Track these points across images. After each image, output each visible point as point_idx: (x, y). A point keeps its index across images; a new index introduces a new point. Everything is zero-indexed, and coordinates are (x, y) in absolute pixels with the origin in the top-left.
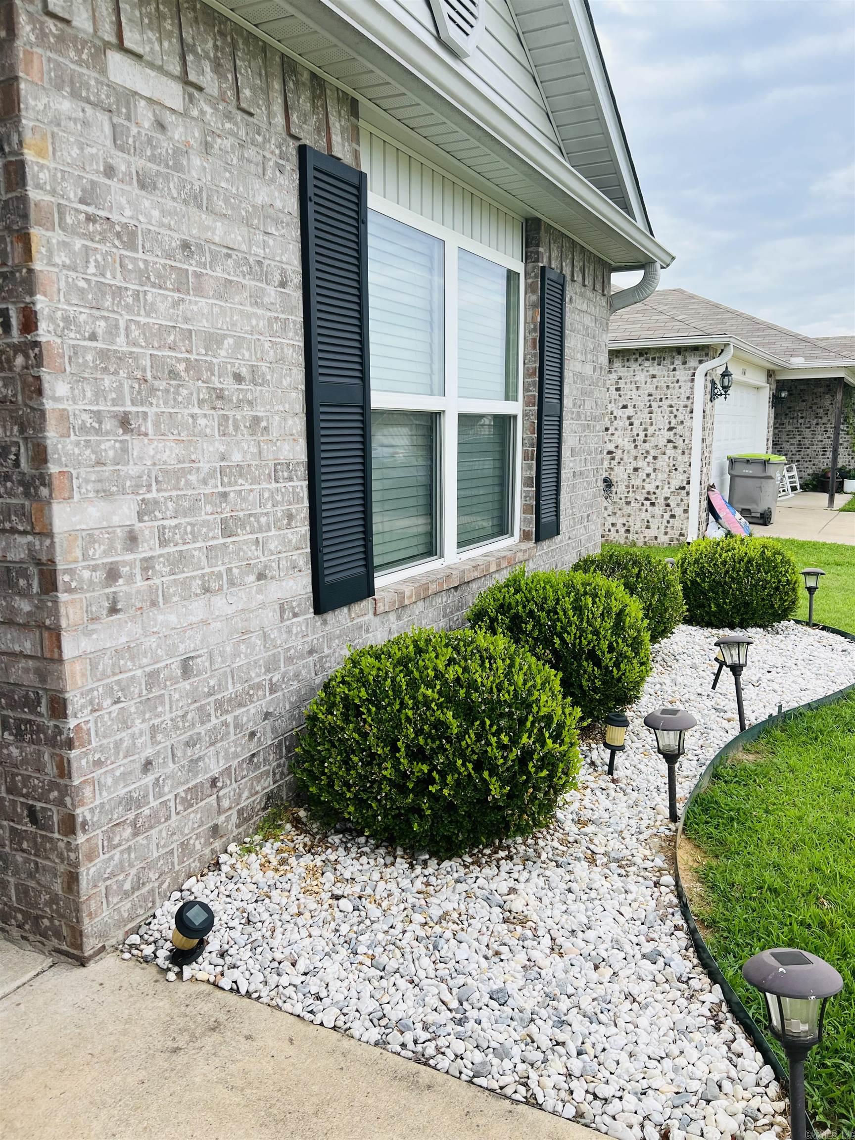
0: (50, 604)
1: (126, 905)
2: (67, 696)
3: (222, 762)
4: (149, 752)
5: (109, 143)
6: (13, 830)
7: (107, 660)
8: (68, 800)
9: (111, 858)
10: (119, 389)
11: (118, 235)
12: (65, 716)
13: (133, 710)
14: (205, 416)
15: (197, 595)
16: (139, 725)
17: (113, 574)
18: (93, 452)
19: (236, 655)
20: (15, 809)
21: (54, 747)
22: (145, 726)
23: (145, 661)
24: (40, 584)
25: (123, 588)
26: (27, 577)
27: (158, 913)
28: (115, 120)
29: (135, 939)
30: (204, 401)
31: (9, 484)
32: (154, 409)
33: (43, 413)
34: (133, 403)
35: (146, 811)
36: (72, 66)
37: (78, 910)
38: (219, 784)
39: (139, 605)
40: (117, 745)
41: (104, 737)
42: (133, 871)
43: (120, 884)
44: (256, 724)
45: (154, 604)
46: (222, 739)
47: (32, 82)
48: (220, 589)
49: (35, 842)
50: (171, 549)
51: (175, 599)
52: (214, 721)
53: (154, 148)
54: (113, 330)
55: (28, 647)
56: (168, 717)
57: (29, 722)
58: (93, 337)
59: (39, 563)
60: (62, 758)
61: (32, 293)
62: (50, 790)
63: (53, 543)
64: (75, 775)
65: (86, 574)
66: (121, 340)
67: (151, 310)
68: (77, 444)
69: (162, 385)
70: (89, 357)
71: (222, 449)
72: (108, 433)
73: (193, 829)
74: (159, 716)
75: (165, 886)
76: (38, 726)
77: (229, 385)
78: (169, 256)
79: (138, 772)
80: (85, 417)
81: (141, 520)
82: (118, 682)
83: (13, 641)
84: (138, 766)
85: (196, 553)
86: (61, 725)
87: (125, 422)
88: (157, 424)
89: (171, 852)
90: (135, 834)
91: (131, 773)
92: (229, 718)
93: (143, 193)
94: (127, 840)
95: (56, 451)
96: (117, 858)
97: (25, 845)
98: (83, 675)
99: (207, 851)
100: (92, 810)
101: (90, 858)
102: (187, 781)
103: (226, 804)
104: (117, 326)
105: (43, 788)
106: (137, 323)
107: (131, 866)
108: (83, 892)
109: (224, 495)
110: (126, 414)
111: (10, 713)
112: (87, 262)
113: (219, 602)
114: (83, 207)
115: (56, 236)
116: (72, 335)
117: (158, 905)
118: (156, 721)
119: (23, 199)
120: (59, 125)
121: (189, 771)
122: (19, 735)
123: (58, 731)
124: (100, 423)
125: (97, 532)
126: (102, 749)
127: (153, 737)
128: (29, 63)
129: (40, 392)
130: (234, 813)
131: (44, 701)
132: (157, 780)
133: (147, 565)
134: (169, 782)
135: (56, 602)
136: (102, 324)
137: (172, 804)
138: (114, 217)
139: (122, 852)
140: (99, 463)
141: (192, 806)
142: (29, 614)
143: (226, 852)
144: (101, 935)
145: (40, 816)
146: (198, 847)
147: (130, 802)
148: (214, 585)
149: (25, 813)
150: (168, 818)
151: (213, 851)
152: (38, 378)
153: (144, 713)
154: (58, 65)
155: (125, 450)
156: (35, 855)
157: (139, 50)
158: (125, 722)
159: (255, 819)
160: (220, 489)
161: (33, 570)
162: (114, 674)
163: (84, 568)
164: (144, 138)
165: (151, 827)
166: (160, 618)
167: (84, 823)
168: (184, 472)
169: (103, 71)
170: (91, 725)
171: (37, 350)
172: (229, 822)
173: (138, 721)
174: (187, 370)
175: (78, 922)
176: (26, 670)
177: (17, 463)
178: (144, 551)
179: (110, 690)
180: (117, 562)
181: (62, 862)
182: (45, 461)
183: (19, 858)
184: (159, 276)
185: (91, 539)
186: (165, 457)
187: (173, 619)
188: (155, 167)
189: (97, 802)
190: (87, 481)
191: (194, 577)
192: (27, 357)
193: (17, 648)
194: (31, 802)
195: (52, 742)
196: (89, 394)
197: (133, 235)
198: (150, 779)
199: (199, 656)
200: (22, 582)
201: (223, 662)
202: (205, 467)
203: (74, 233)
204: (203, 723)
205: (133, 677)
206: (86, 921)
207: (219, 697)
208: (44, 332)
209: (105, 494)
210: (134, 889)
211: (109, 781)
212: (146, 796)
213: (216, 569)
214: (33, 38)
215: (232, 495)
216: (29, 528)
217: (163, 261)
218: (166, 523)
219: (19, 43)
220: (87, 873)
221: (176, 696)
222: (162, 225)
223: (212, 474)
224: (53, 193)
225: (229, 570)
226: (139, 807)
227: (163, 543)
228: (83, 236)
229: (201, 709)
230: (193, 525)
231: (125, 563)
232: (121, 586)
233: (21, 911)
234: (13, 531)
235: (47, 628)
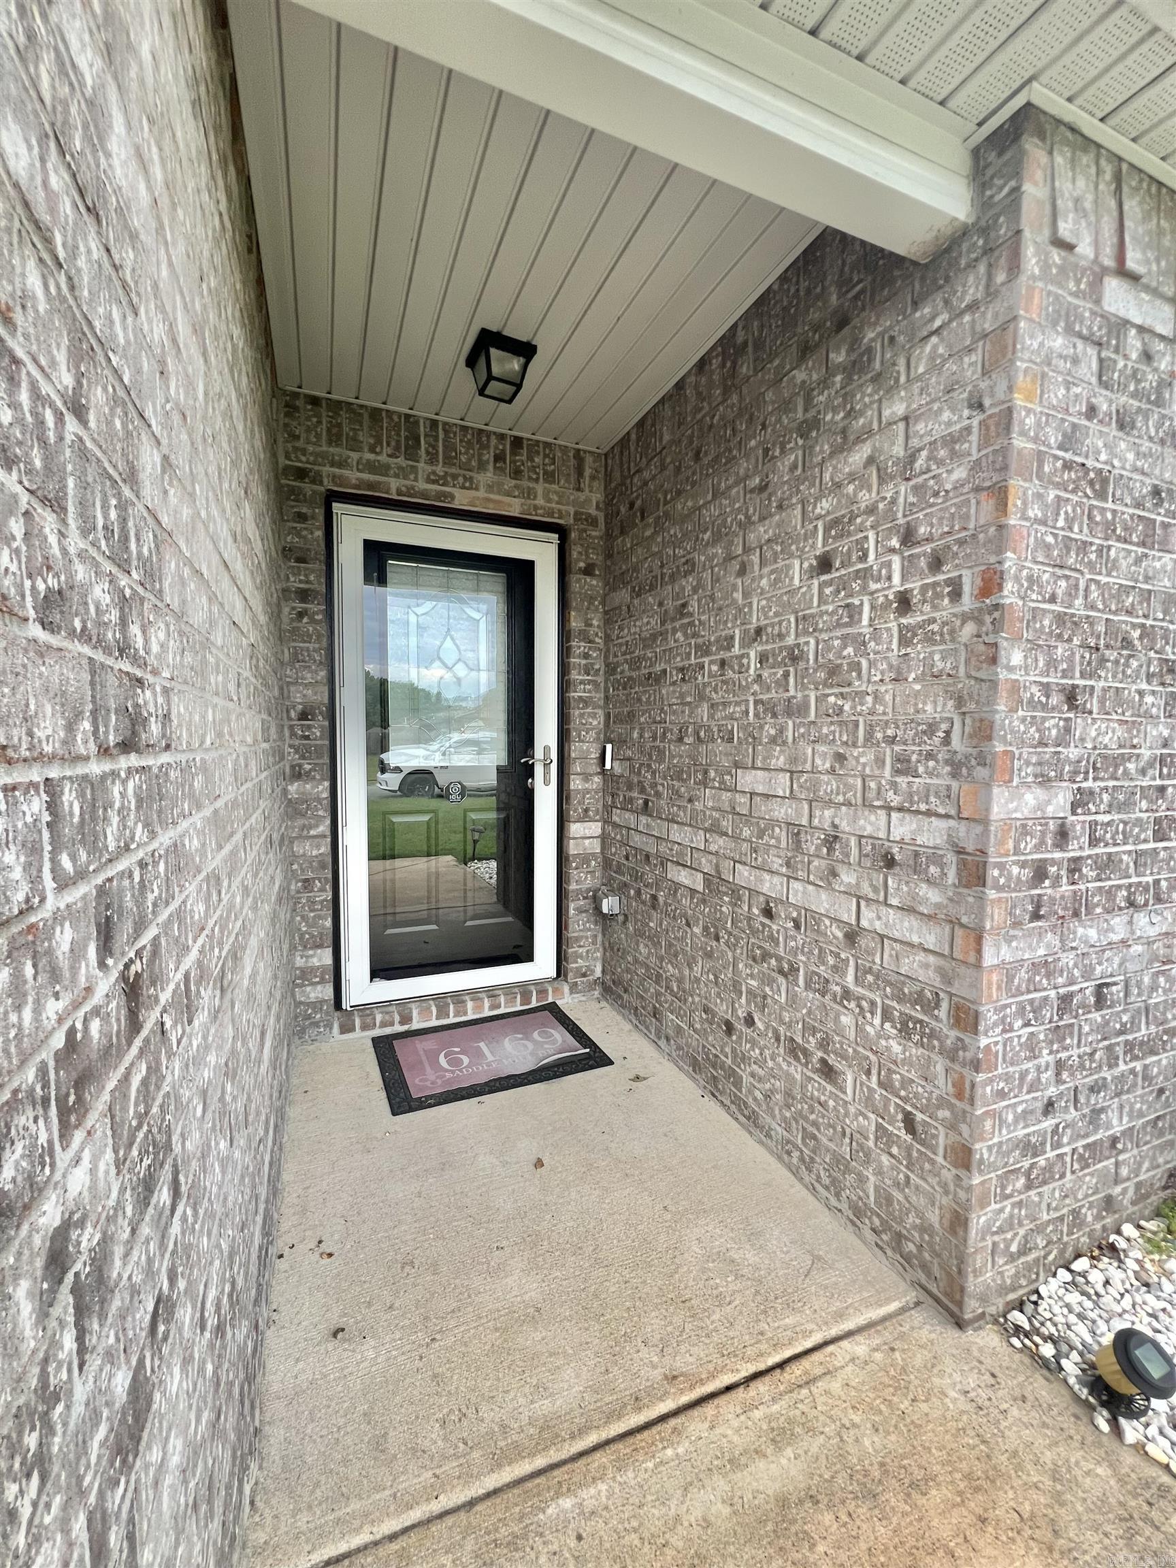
0: (971, 899)
1: (1010, 1270)
2: (982, 1009)
3: (1125, 1119)
4: (1052, 1091)
5: (1094, 380)
6: (879, 1127)
7: (1023, 974)
8: (964, 1128)
9: (1002, 1210)
10: (1070, 660)
11: (1091, 483)
12: (976, 1032)
13: (1042, 1037)
14: (1153, 693)
15: (1120, 909)
16: (1046, 1058)
17: (1040, 873)
18: (1038, 730)
19: (1154, 988)
20: (886, 1106)
21: (953, 1060)
22: (1051, 1059)
23: (1060, 980)
24: (959, 874)
25: (1049, 891)
26: (942, 866)
27: (1043, 1290)
28: (1103, 355)
29: (1017, 1317)
30: (1153, 675)
31: (931, 764)
32: (1102, 684)
33: (994, 684)
34: (1082, 676)
35: (1041, 1161)
36: (1070, 299)
37: (961, 1260)
38: (1120, 1146)
39: (1061, 913)
40: (1023, 1075)
41: (1012, 1064)
42: (1022, 1232)
43: (1008, 1243)
44: (1166, 1079)
45: (1076, 914)
46: (1128, 1092)
47: (1031, 320)
48: (1146, 904)
49: (909, 1155)
50: (1100, 850)
51: (1098, 910)
52: (1122, 1067)
53: (1138, 381)
54: (1071, 593)
55: (930, 941)
56: (1075, 1052)
57: (921, 1022)
58: (1053, 599)
59: (960, 851)
60: (962, 1077)
61: (1000, 551)
62: (938, 1107)
63: (986, 831)
64: (978, 1103)
65: (1015, 870)
66: (1079, 602)
67: (1112, 567)
68: (1023, 720)
69: (1112, 655)
70: (1046, 622)
71: (1166, 733)
72: (1053, 709)
73: (1087, 1196)
74: (1066, 1049)
75: (1051, 1257)
76: (932, 1029)
78: (1139, 505)
79: (1039, 1111)
80: (1035, 689)
81: (1074, 813)
82: (1031, 1002)
83: (911, 930)
84: (1039, 1105)
85: (1125, 857)
86: (967, 1040)
87: (1071, 697)
88: (1102, 702)
89: (1061, 1219)
90: (1028, 1187)
91: (1032, 1112)
92: (1138, 1065)
93: (1120, 434)
94: (1020, 1193)
95: (1003, 727)
96: (1008, 1210)
97: (895, 1150)
98: (999, 988)
99: (1098, 1226)
100: (990, 1148)
101: (984, 1204)
102: (1087, 1135)
103: (1124, 1172)
104: (1076, 586)
105: (929, 1100)
106: (1097, 582)
107: (1021, 1224)
108: (971, 1242)
109: (1162, 790)
110: (1074, 687)
111: (894, 1004)
112: (1058, 514)
113: (1141, 919)
114: (1061, 453)
115: (1034, 487)
116: (1034, 597)
117: (1042, 1278)
118: (1063, 1055)
119: (1005, 451)
120: (1049, 364)
121: (1090, 1123)
122: (905, 1031)
123: (961, 1045)
124: (1048, 697)
125: (1030, 823)
126: (1008, 1078)
127: (1058, 1074)
128: (1030, 298)
129: (994, 660)
130: (1130, 1185)
131: (945, 1005)
132: (1057, 1126)
133: (1075, 866)
134: (1069, 1131)
135: (981, 898)
136: (1063, 583)
137: (1068, 1159)
138: (1090, 463)
139: (1013, 1205)
140: (1042, 743)
141: (1088, 1166)
142: (938, 906)
143: (1119, 1232)
144: (984, 1299)
145: (920, 1129)
146: (1090, 1218)
147: (1030, 1148)
148: (1140, 900)
149: (900, 1117)
150: (1063, 1176)
151: (1104, 1228)
152: (996, 645)
153: (1052, 1043)
154: (1057, 297)
155: (1068, 730)
156: (907, 1167)
157: (1140, 269)
158: (1032, 1050)
159: (1153, 1198)
160: (1158, 782)
161: (951, 858)
162: (1029, 992)
163: (1014, 863)
164: (1129, 372)
165: (1045, 1183)
166: (1080, 931)
167: (981, 1161)
168: (1125, 759)
169: (1098, 302)
170: (1000, 1047)
171: (996, 615)
172: (1124, 1193)
173: (1045, 1052)
174: (1141, 638)
175: (960, 1272)
176: (926, 966)
177: (947, 740)
178: (1073, 851)
179: (1021, 1011)
180: (1046, 860)
181: (947, 1193)
182: (989, 738)
183: (885, 1159)
184: (1125, 529)
185: (1025, 831)
186: (1106, 740)
187: (1092, 933)
188: (1136, 403)
189: (996, 1140)
190: (1028, 763)
191: (1119, 887)
192: (980, 622)
193: (915, 939)
194: (909, 1108)
195: (952, 1055)
196: (1041, 664)
197: (1105, 482)
198: (1048, 1124)
199: (1115, 984)
200: (933, 869)
201: (1139, 995)
202: (1146, 753)
203: (1051, 482)
204: (1110, 1067)
205: (1046, 998)
206: (971, 1278)
207: (1130, 1037)
208: (1010, 594)
209: (1044, 781)
210: (1023, 1251)
211: (1010, 1117)
212: (1043, 1144)
213: (1144, 879)
214: (1037, 271)
215: (1170, 790)
216: (953, 812)
217: (1131, 511)
218: (1100, 818)
219: (1023, 278)
220: (979, 1220)
221: (1086, 1029)
222: (1135, 469)
223: (1151, 764)
224: (1035, 440)
225: (1157, 882)
226: (1035, 1155)
227: (1094, 842)
228: (1057, 486)
229: (1109, 1048)
230: (1125, 823)
231: (1053, 862)
232: (1046, 889)
233: (878, 1216)
234: (929, 813)
235: (962, 925)
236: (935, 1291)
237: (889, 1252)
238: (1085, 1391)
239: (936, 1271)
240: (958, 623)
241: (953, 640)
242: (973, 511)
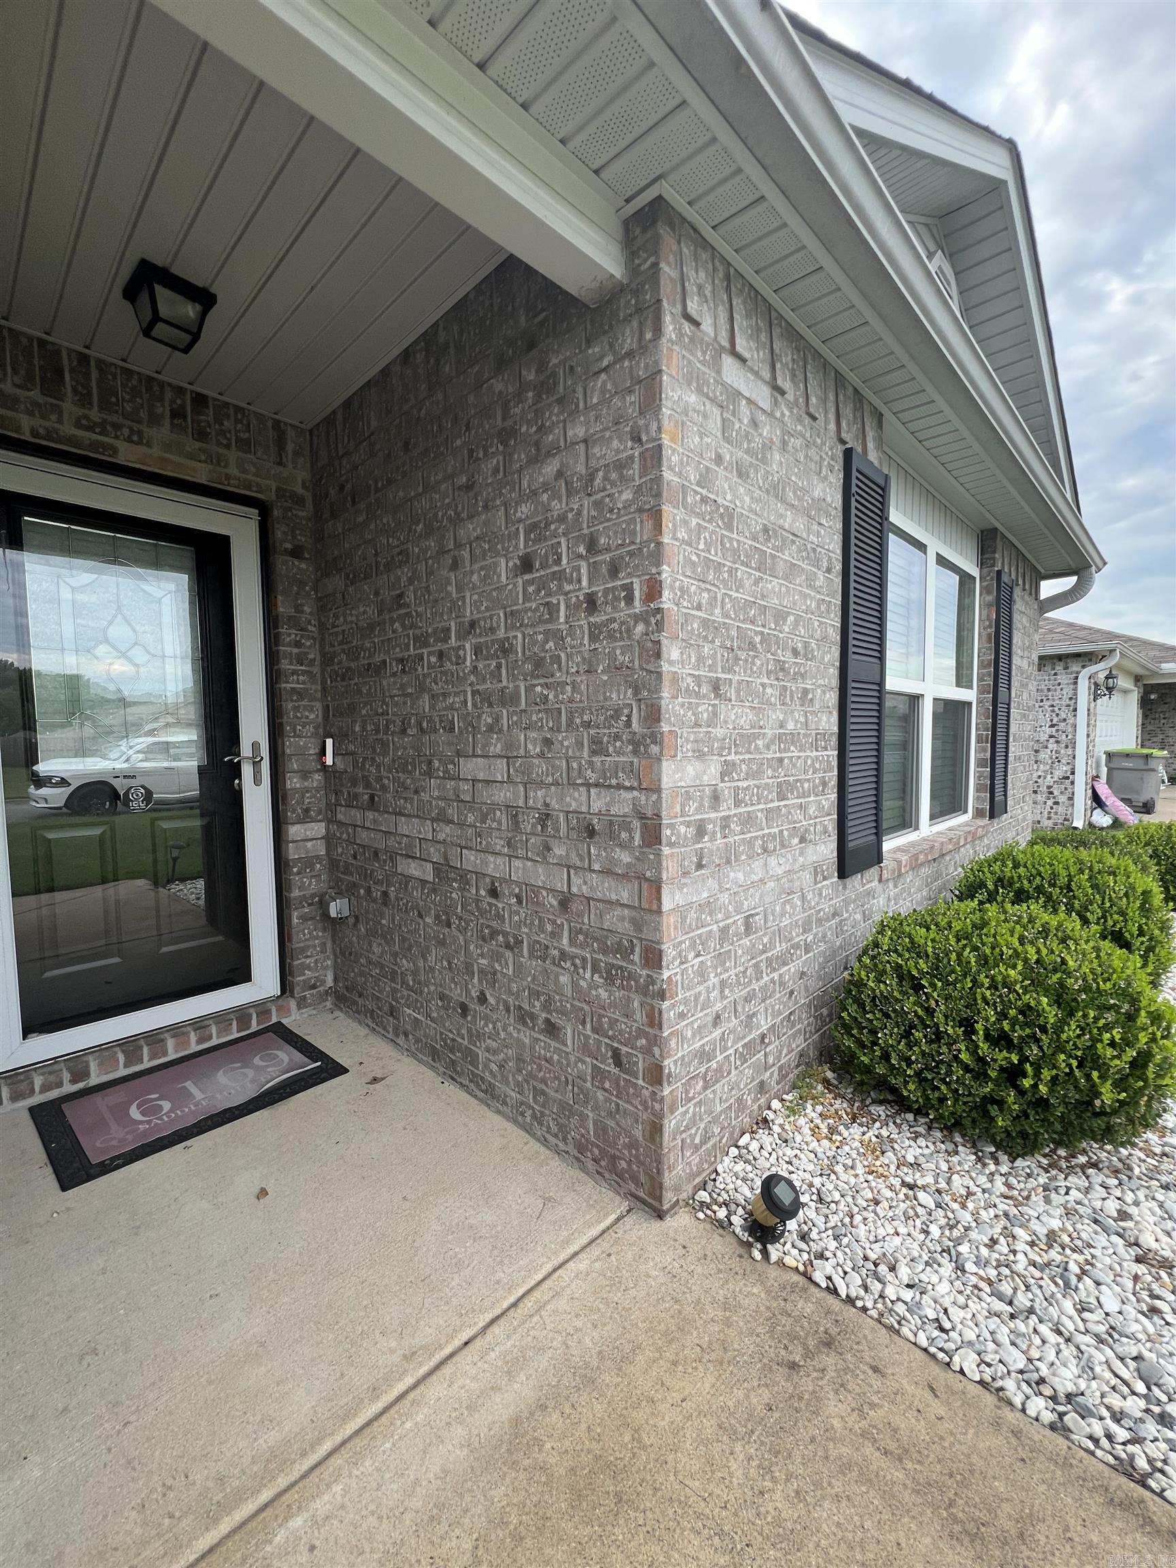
0: (652, 857)
1: (695, 1160)
2: (664, 947)
3: (769, 1019)
4: (718, 1006)
5: (719, 434)
6: (594, 1067)
7: (693, 915)
8: (656, 1050)
9: (687, 1112)
10: (714, 657)
11: (721, 516)
12: (660, 968)
13: (709, 964)
14: (771, 685)
15: (758, 855)
16: (713, 980)
17: (701, 832)
18: (694, 714)
19: (782, 915)
20: (599, 1049)
21: (645, 996)
22: (716, 980)
23: (720, 916)
24: (642, 837)
25: (708, 845)
26: (630, 831)
27: (720, 1169)
28: (725, 415)
29: (703, 1196)
30: (771, 671)
31: (618, 744)
32: (737, 677)
33: (659, 675)
34: (723, 672)
35: (714, 1065)
36: (699, 365)
37: (659, 1162)
38: (767, 1041)
39: (717, 862)
40: (697, 997)
41: (688, 990)
42: (702, 1126)
43: (693, 1137)
44: (794, 983)
45: (728, 862)
46: (770, 997)
47: (671, 376)
48: (775, 850)
49: (618, 1085)
50: (741, 810)
51: (743, 857)
52: (766, 978)
53: (749, 442)
54: (712, 603)
55: (625, 897)
56: (733, 972)
57: (621, 967)
58: (699, 608)
59: (643, 817)
60: (653, 1007)
61: (658, 564)
62: (637, 1038)
63: (660, 797)
64: (665, 1026)
65: (683, 829)
66: (717, 611)
67: (740, 586)
68: (683, 705)
69: (743, 655)
70: (695, 626)
71: (781, 718)
72: (704, 696)
73: (747, 1084)
74: (726, 971)
75: (724, 1141)
76: (629, 972)
77: (788, 658)
78: (754, 539)
79: (710, 1025)
80: (689, 680)
81: (723, 781)
82: (700, 936)
83: (610, 889)
84: (710, 1019)
85: (759, 814)
86: (655, 976)
87: (716, 687)
88: (738, 691)
89: (730, 1107)
90: (705, 1088)
91: (705, 1026)
92: (775, 975)
93: (739, 481)
94: (700, 1094)
95: (667, 711)
96: (691, 1110)
97: (607, 1085)
98: (676, 928)
99: (756, 1107)
100: (675, 1062)
101: (673, 1110)
102: (744, 1037)
103: (771, 1060)
104: (716, 597)
105: (630, 1033)
106: (730, 596)
107: (701, 1120)
108: (665, 1144)
109: (781, 760)
110: (718, 679)
111: (601, 957)
112: (699, 539)
113: (773, 861)
114: (699, 489)
115: (680, 514)
116: (685, 604)
117: (718, 1160)
118: (725, 976)
119: (658, 480)
120: (687, 415)
121: (746, 1026)
122: (610, 979)
123: (651, 981)
124: (699, 687)
125: (692, 790)
126: (685, 1002)
127: (722, 992)
128: (670, 358)
129: (658, 655)
130: (775, 1068)
131: (637, 949)
132: (723, 1033)
133: (725, 822)
134: (731, 1036)
135: (658, 855)
136: (705, 595)
137: (732, 1059)
138: (720, 500)
139: (695, 1105)
140: (697, 725)
141: (746, 1061)
142: (629, 865)
143: (769, 1108)
144: (677, 1189)
145: (624, 1060)
146: (749, 1102)
147: (704, 1055)
148: (771, 846)
149: (610, 1054)
150: (729, 1073)
151: (760, 1107)
152: (659, 642)
153: (716, 968)
154: (690, 362)
155: (715, 714)
156: (617, 1096)
157: (746, 355)
158: (702, 976)
159: (791, 1076)
160: (778, 755)
161: (636, 824)
162: (698, 928)
163: (681, 823)
164: (743, 433)
165: (717, 1082)
166: (732, 874)
167: (670, 1075)
168: (755, 737)
169: (719, 372)
170: (679, 977)
171: (659, 617)
172: (771, 1077)
173: (712, 975)
174: (761, 643)
175: (658, 1172)
176: (622, 919)
177: (628, 724)
178: (723, 811)
179: (693, 945)
180: (704, 819)
181: (646, 1109)
182: (658, 720)
183: (600, 1095)
184: (747, 556)
185: (688, 797)
186: (742, 722)
187: (740, 876)
188: (749, 459)
189: (680, 1055)
190: (687, 741)
191: (756, 837)
192: (648, 623)
193: (614, 897)
194: (616, 1045)
195: (644, 991)
196: (693, 660)
197: (731, 516)
198: (717, 1033)
199: (758, 914)
200: (624, 835)
201: (774, 921)
202: (769, 733)
203: (693, 512)
204: (757, 980)
205: (710, 931)
206: (666, 1174)
207: (769, 954)
208: (667, 600)
209: (700, 755)
210: (703, 1142)
211: (690, 1033)
212: (714, 1050)
213: (772, 831)
214: (674, 336)
215: (786, 761)
216: (636, 784)
217: (750, 542)
218: (740, 784)
219: (664, 340)
220: (670, 1124)
221: (740, 952)
222: (751, 510)
223: (772, 741)
224: (680, 475)
225: (781, 832)
226: (709, 1061)
227: (737, 803)
228: (697, 515)
229: (756, 965)
230: (758, 788)
231: (710, 821)
232: (706, 843)
233: (598, 1146)
234: (619, 787)
235: (647, 880)
236: (642, 1194)
237: (607, 1175)
238: (746, 1234)
239: (642, 1178)
240: (632, 623)
241: (629, 638)
242: (638, 528)
